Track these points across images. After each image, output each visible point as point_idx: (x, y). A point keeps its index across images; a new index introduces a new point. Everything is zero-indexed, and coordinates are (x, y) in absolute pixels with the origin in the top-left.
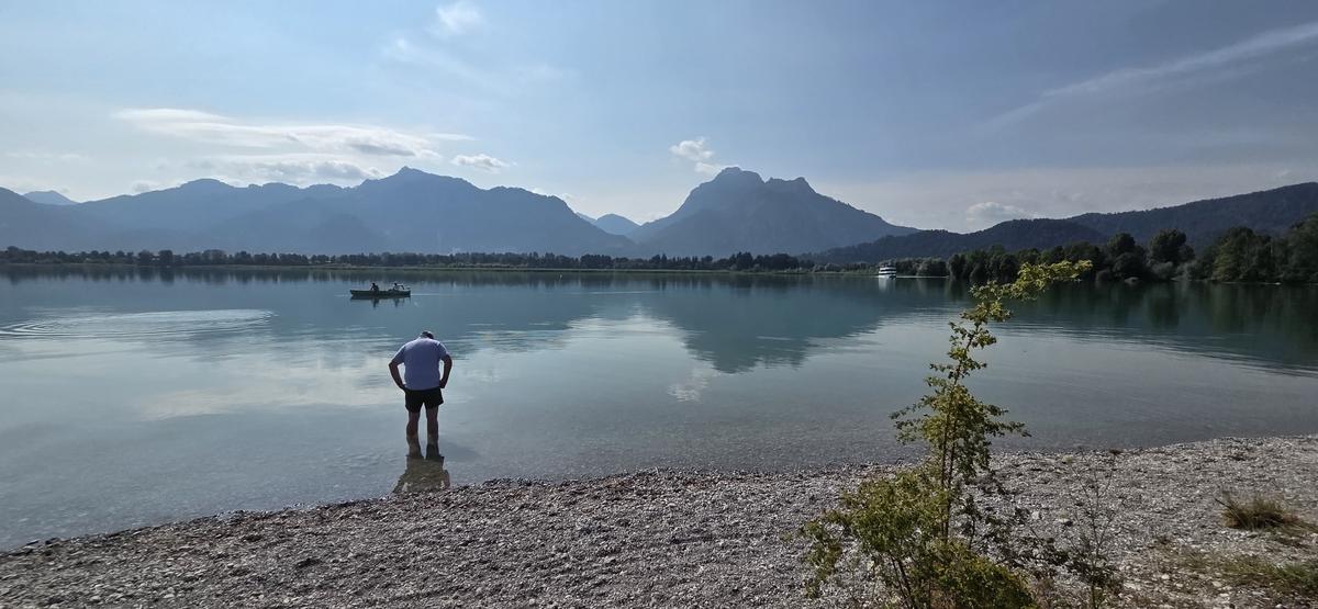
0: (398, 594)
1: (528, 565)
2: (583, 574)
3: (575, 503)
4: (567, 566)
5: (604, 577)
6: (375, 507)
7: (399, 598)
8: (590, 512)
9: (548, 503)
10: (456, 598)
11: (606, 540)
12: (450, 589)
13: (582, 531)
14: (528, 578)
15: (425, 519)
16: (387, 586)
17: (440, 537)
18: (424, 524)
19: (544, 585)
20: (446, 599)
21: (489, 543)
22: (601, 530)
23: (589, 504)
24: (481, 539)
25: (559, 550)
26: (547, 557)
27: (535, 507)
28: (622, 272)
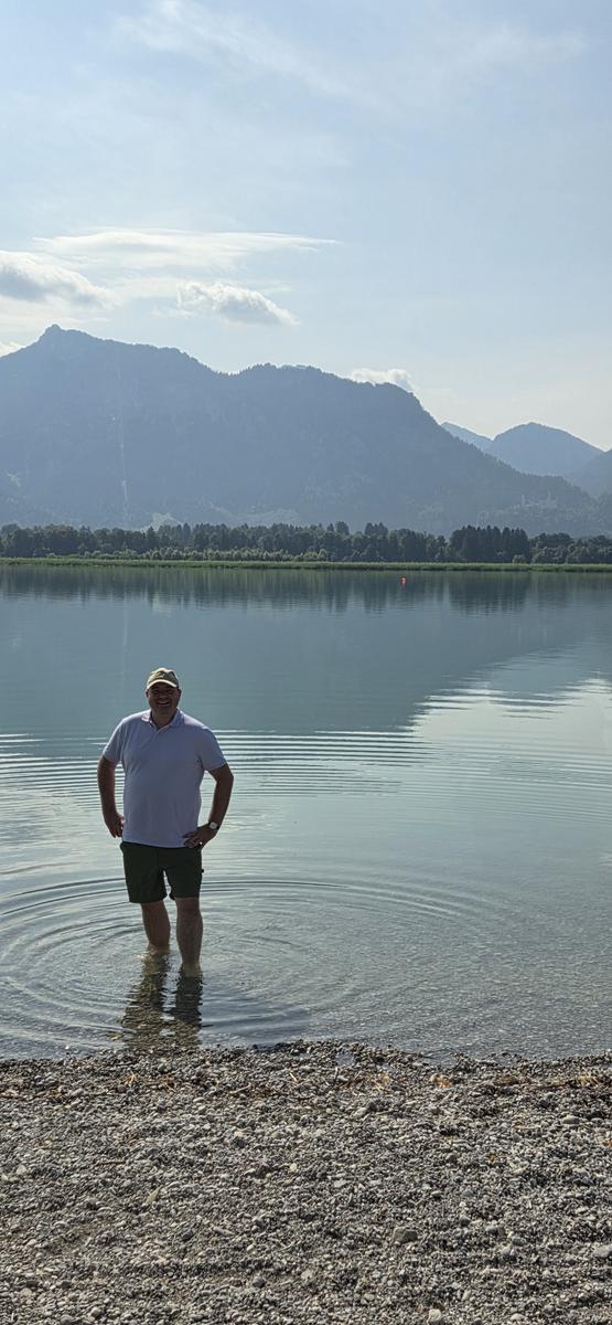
0: (136, 1261)
1: (411, 1237)
2: (546, 1272)
3: (495, 1112)
4: (505, 1249)
5: (597, 1286)
6: (51, 1076)
7: (140, 1270)
8: (538, 1136)
9: (432, 1106)
10: (262, 1285)
11: (587, 1203)
12: (245, 1265)
13: (526, 1176)
14: (415, 1265)
15: (161, 1111)
16: (110, 1241)
17: (204, 1152)
18: (161, 1121)
19: (455, 1285)
20: (239, 1284)
21: (311, 1177)
22: (570, 1179)
23: (535, 1120)
24: (293, 1167)
25: (476, 1213)
26: (450, 1226)
27: (399, 1113)
28: (557, 570)
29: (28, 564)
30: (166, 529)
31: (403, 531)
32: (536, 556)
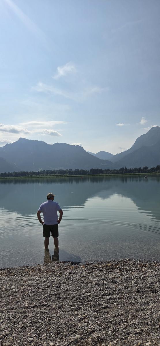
0: (22, 306)
1: (74, 297)
2: (97, 303)
3: (92, 272)
4: (90, 299)
5: (107, 305)
6: (12, 271)
7: (22, 307)
8: (99, 276)
9: (81, 272)
10: (45, 309)
11: (106, 289)
12: (42, 305)
13: (96, 284)
14: (74, 303)
15: (31, 276)
16: (18, 302)
17: (38, 284)
18: (31, 278)
19: (81, 306)
20: (41, 309)
21: (57, 287)
22: (104, 284)
23: (99, 273)
24: (54, 285)
25: (86, 292)
26: (81, 295)
27: (75, 273)
28: (108, 175)
29: (18, 178)
30: (41, 171)
31: (82, 170)
32: (104, 173)
